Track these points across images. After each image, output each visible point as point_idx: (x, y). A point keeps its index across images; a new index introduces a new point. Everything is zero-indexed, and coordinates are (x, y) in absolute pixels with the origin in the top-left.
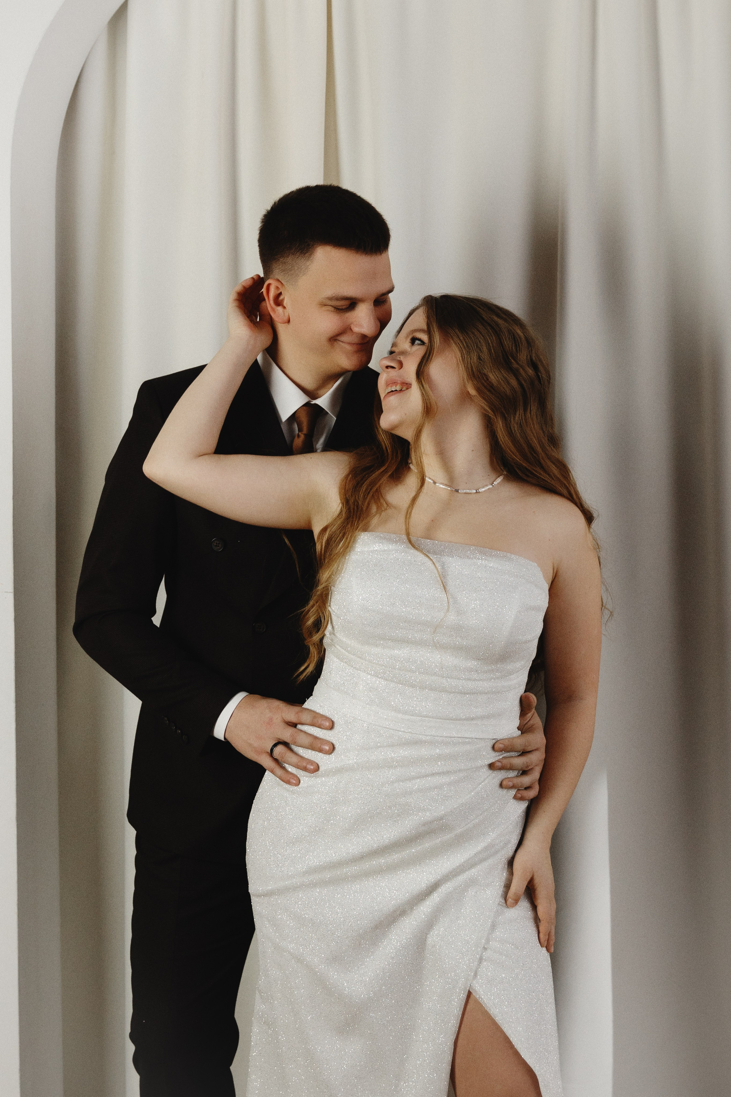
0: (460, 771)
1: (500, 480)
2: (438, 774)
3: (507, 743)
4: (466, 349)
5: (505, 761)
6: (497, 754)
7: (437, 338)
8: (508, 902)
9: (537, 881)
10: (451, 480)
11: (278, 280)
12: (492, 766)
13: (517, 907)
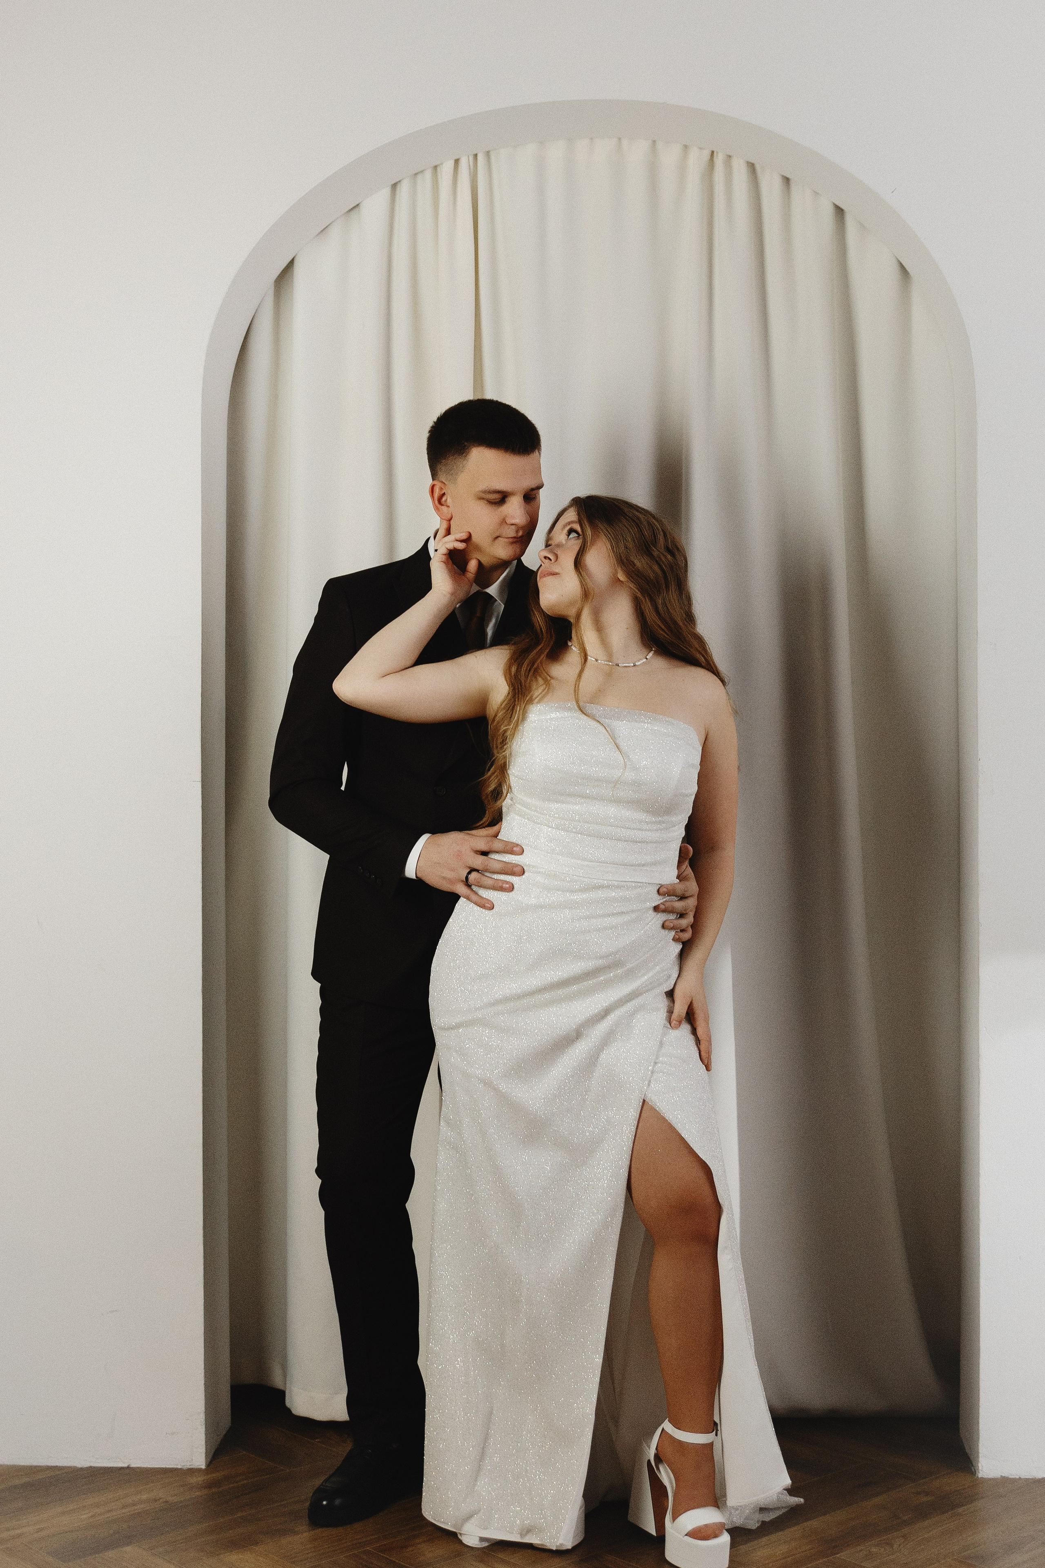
0: (633, 911)
1: (652, 654)
2: (613, 914)
3: (670, 888)
4: (615, 542)
5: (668, 904)
6: (661, 897)
7: (589, 532)
8: (672, 1025)
9: (695, 1005)
10: (610, 655)
11: (442, 482)
12: (656, 909)
13: (680, 1029)
